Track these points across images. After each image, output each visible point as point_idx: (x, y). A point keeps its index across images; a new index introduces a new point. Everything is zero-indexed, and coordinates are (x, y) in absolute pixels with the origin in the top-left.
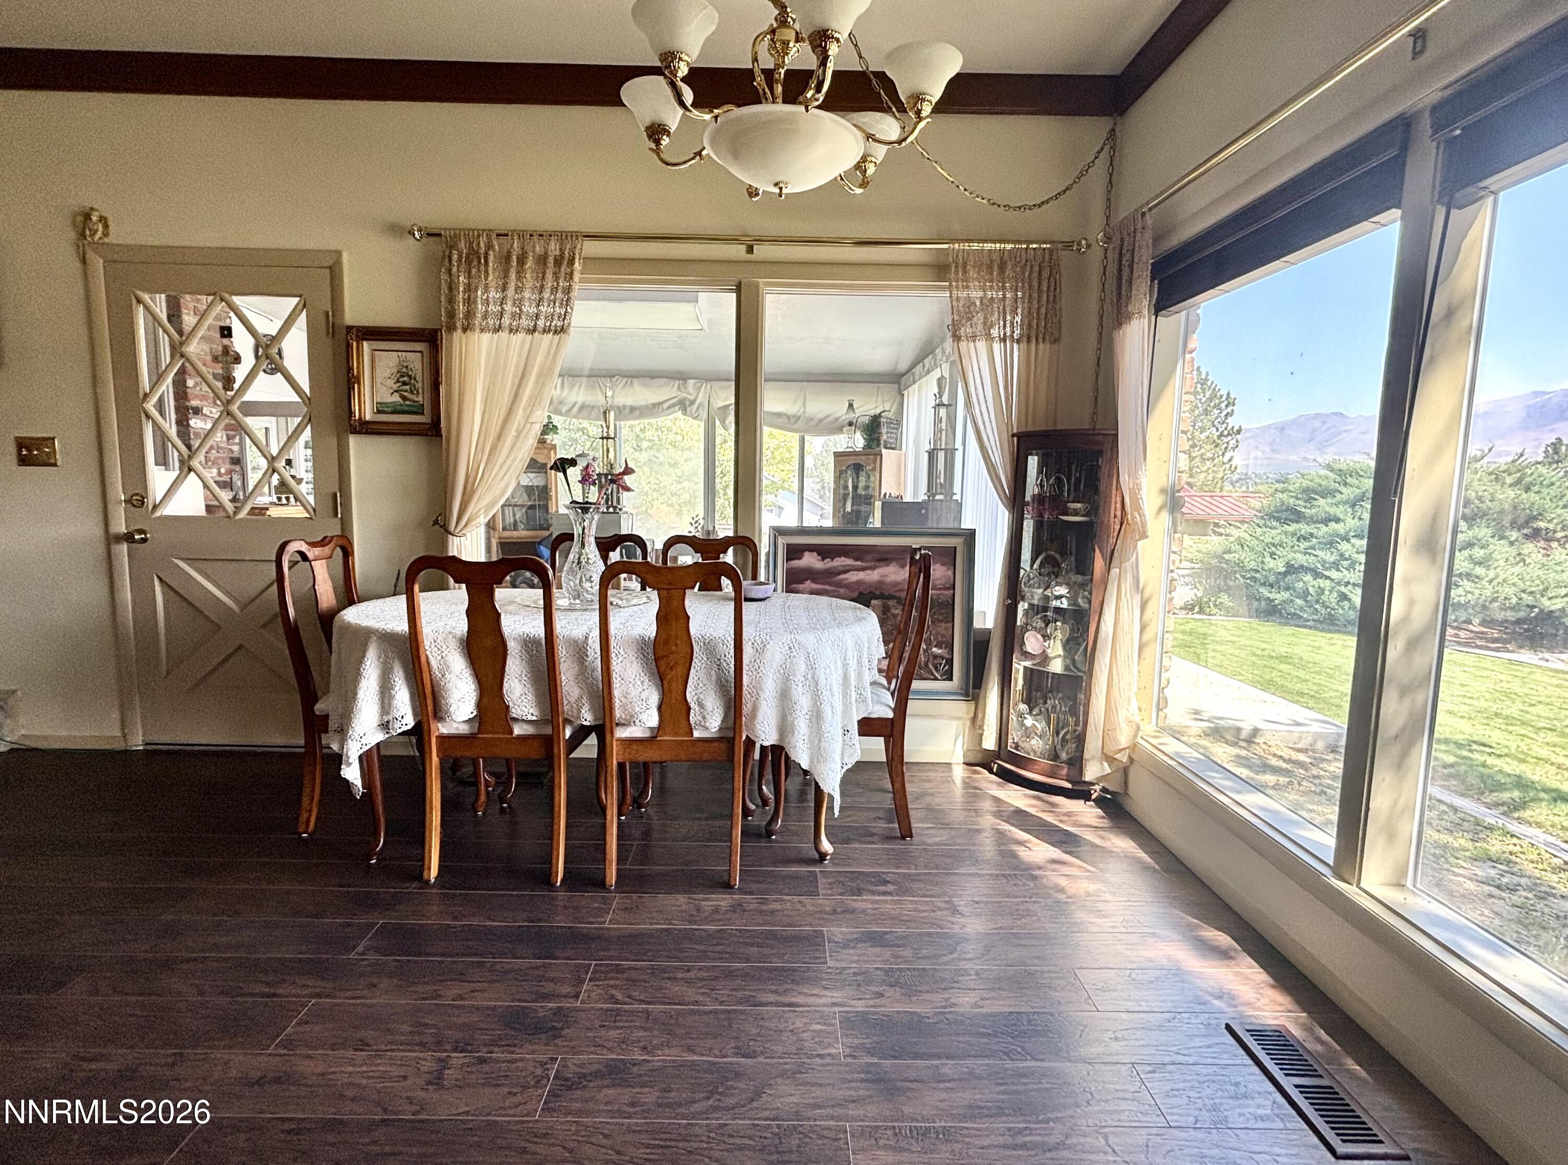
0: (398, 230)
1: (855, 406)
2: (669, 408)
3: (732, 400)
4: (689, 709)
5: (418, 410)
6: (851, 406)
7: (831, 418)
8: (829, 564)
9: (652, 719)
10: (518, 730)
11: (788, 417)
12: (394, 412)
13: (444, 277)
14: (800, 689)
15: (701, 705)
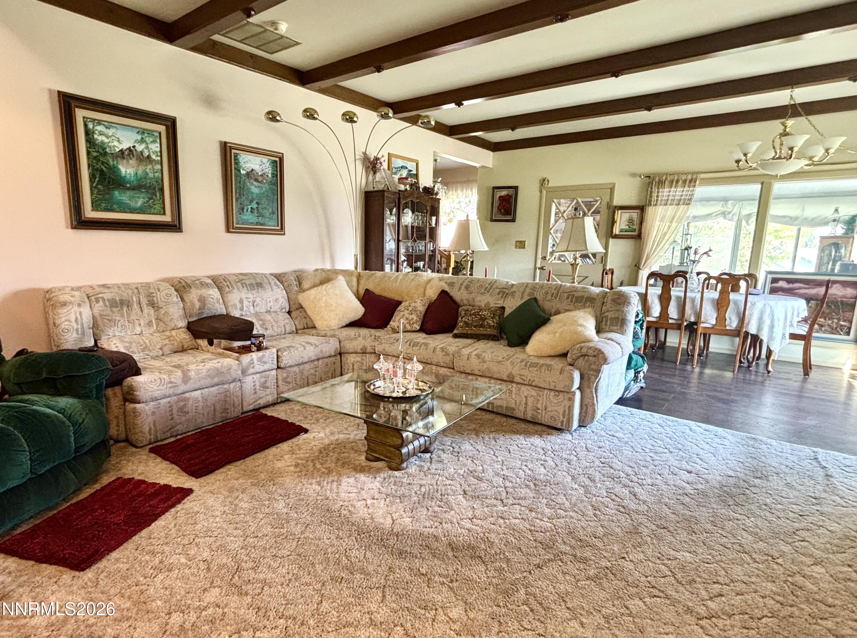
0: (634, 175)
1: (839, 210)
2: (716, 216)
3: (756, 210)
4: (726, 320)
5: (634, 231)
6: (836, 210)
7: (822, 217)
8: (791, 286)
9: (714, 322)
10: (671, 321)
11: (791, 218)
12: (626, 231)
13: (649, 189)
14: (767, 317)
15: (730, 319)
